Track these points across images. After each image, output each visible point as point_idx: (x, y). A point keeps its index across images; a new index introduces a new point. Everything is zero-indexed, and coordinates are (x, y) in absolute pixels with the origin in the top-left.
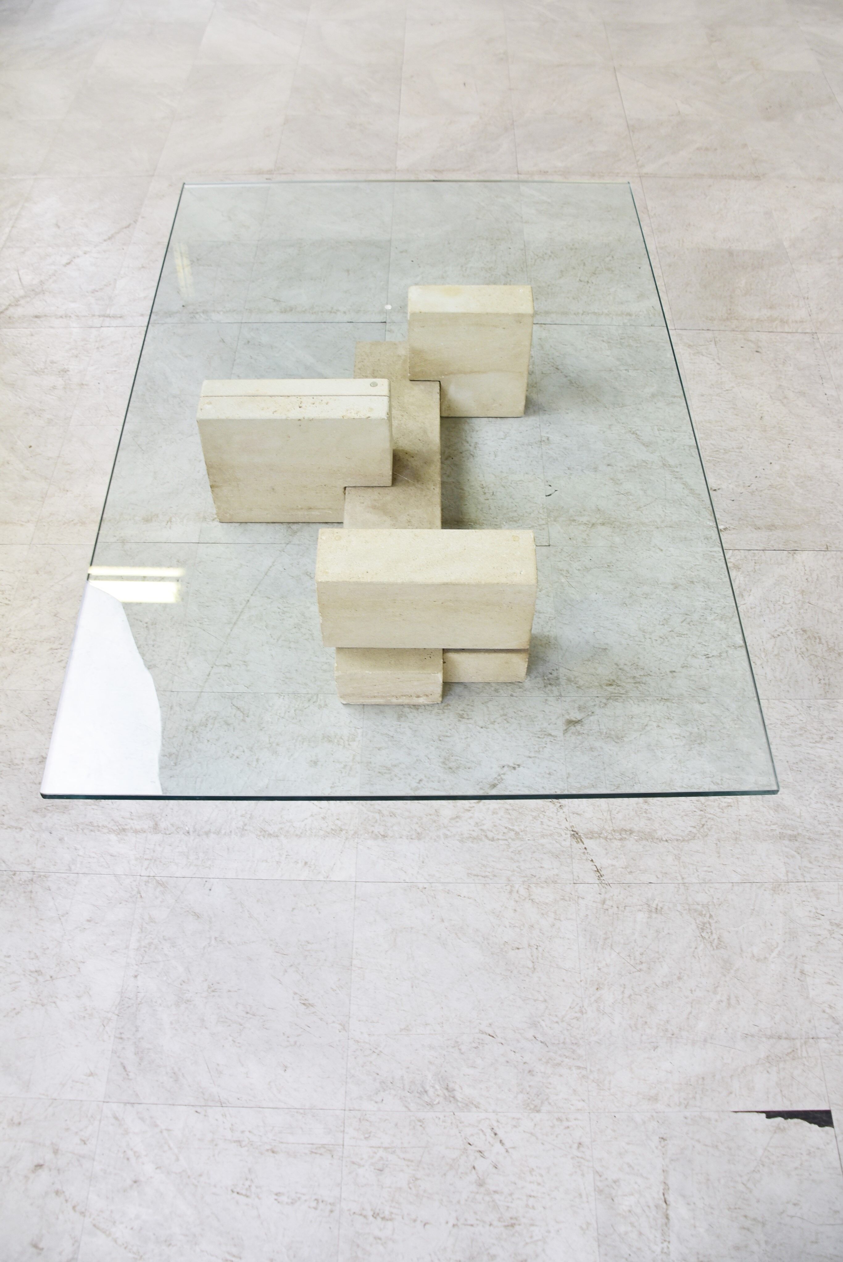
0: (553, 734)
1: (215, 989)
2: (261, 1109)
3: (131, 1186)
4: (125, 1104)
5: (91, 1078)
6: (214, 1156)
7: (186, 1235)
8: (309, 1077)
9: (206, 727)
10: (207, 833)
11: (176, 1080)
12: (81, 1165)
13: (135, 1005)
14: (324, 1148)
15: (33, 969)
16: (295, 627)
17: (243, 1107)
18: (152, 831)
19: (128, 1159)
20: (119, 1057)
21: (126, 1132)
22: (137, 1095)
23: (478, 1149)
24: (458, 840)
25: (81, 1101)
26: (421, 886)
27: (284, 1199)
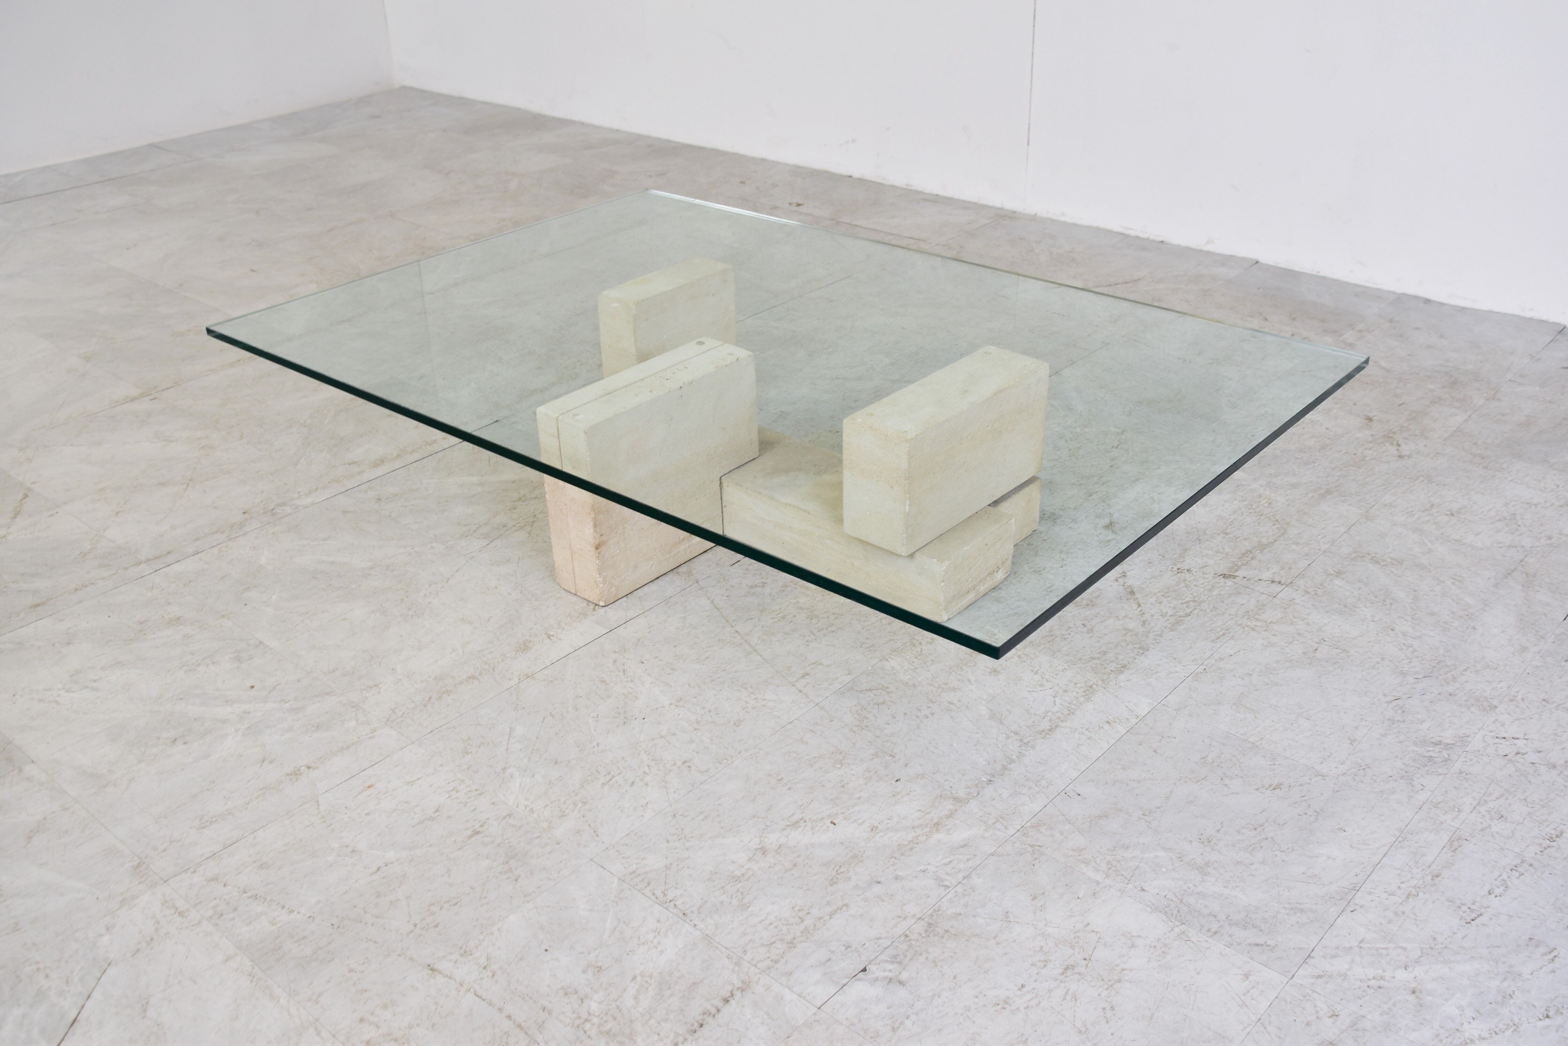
0: (1110, 539)
1: (1208, 839)
2: (1380, 865)
3: (1417, 997)
4: (1305, 961)
5: (1251, 978)
6: (1416, 920)
7: (1505, 979)
8: (1364, 819)
11: (1302, 911)
12: (1365, 1030)
13: (1180, 906)
14: (1453, 841)
15: (1061, 971)
16: (812, 619)
17: (1369, 876)
18: (961, 805)
19: (1380, 987)
20: (1240, 944)
21: (1345, 976)
22: (1301, 949)
23: (1513, 754)
24: (1169, 631)
25: (1276, 997)
26: (1199, 670)
27: (1497, 891)
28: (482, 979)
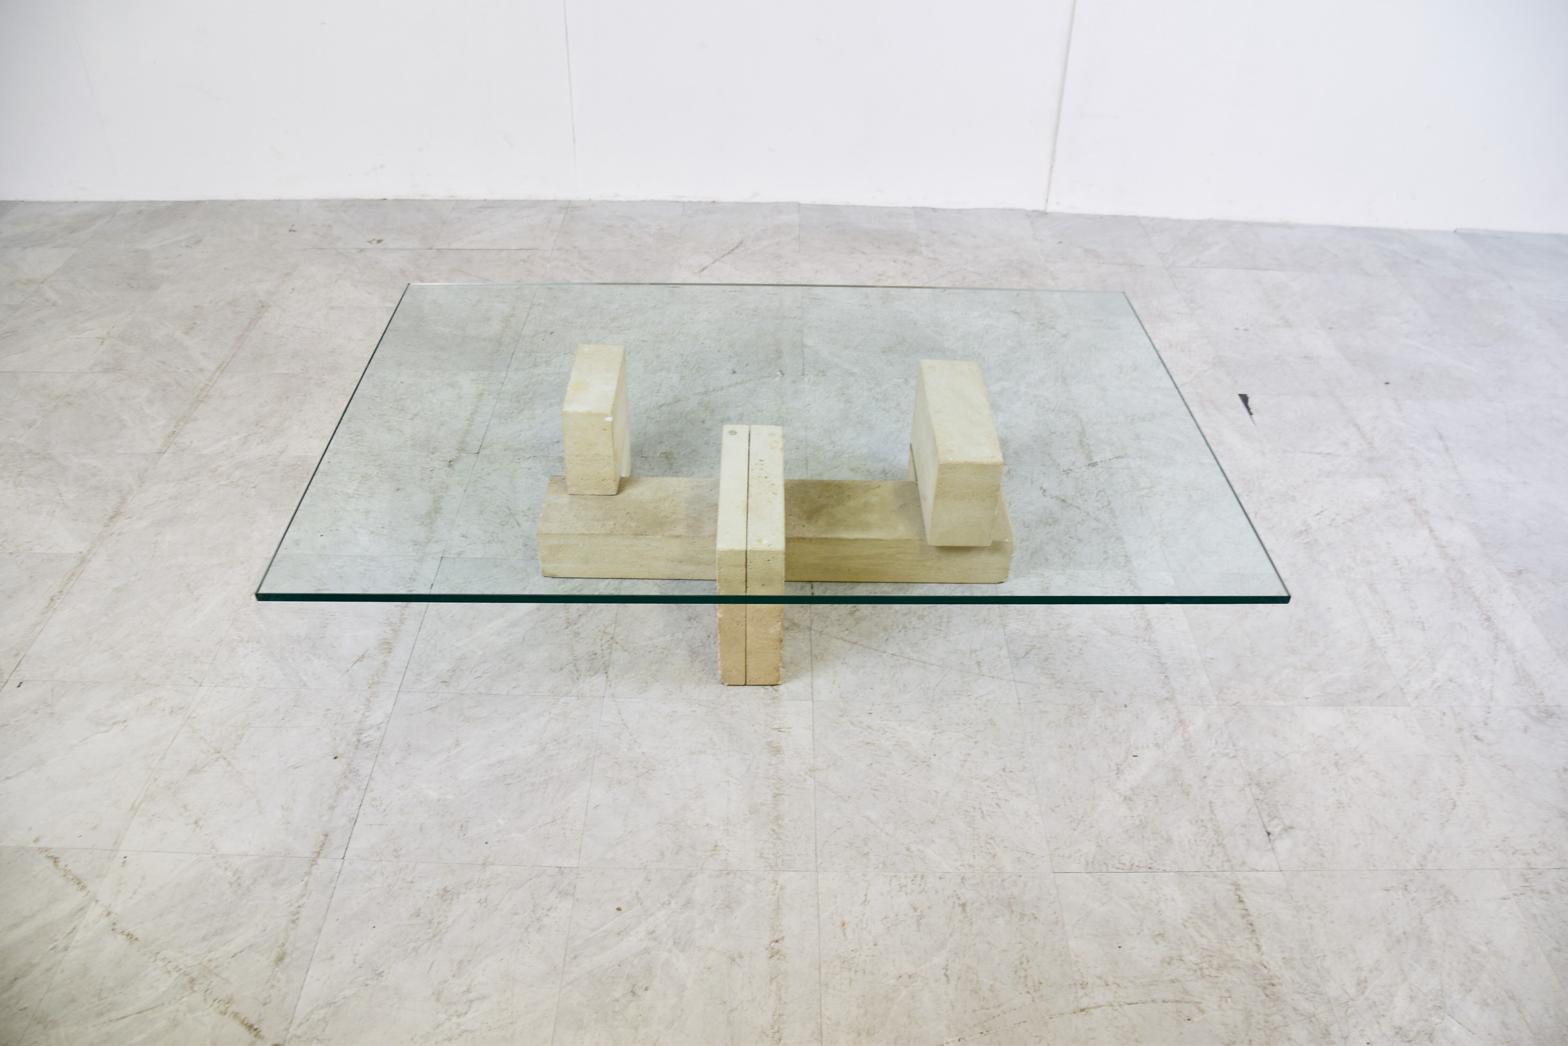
2: (1364, 619)
3: (1455, 682)
4: (1404, 693)
5: (1398, 716)
6: (1408, 641)
9: (1054, 674)
10: (1163, 664)
11: (1370, 666)
12: (1460, 713)
19: (1439, 688)
20: (1374, 701)
21: (1423, 690)
22: (1394, 687)
24: (1116, 519)
25: (1418, 720)
28: (1116, 992)
